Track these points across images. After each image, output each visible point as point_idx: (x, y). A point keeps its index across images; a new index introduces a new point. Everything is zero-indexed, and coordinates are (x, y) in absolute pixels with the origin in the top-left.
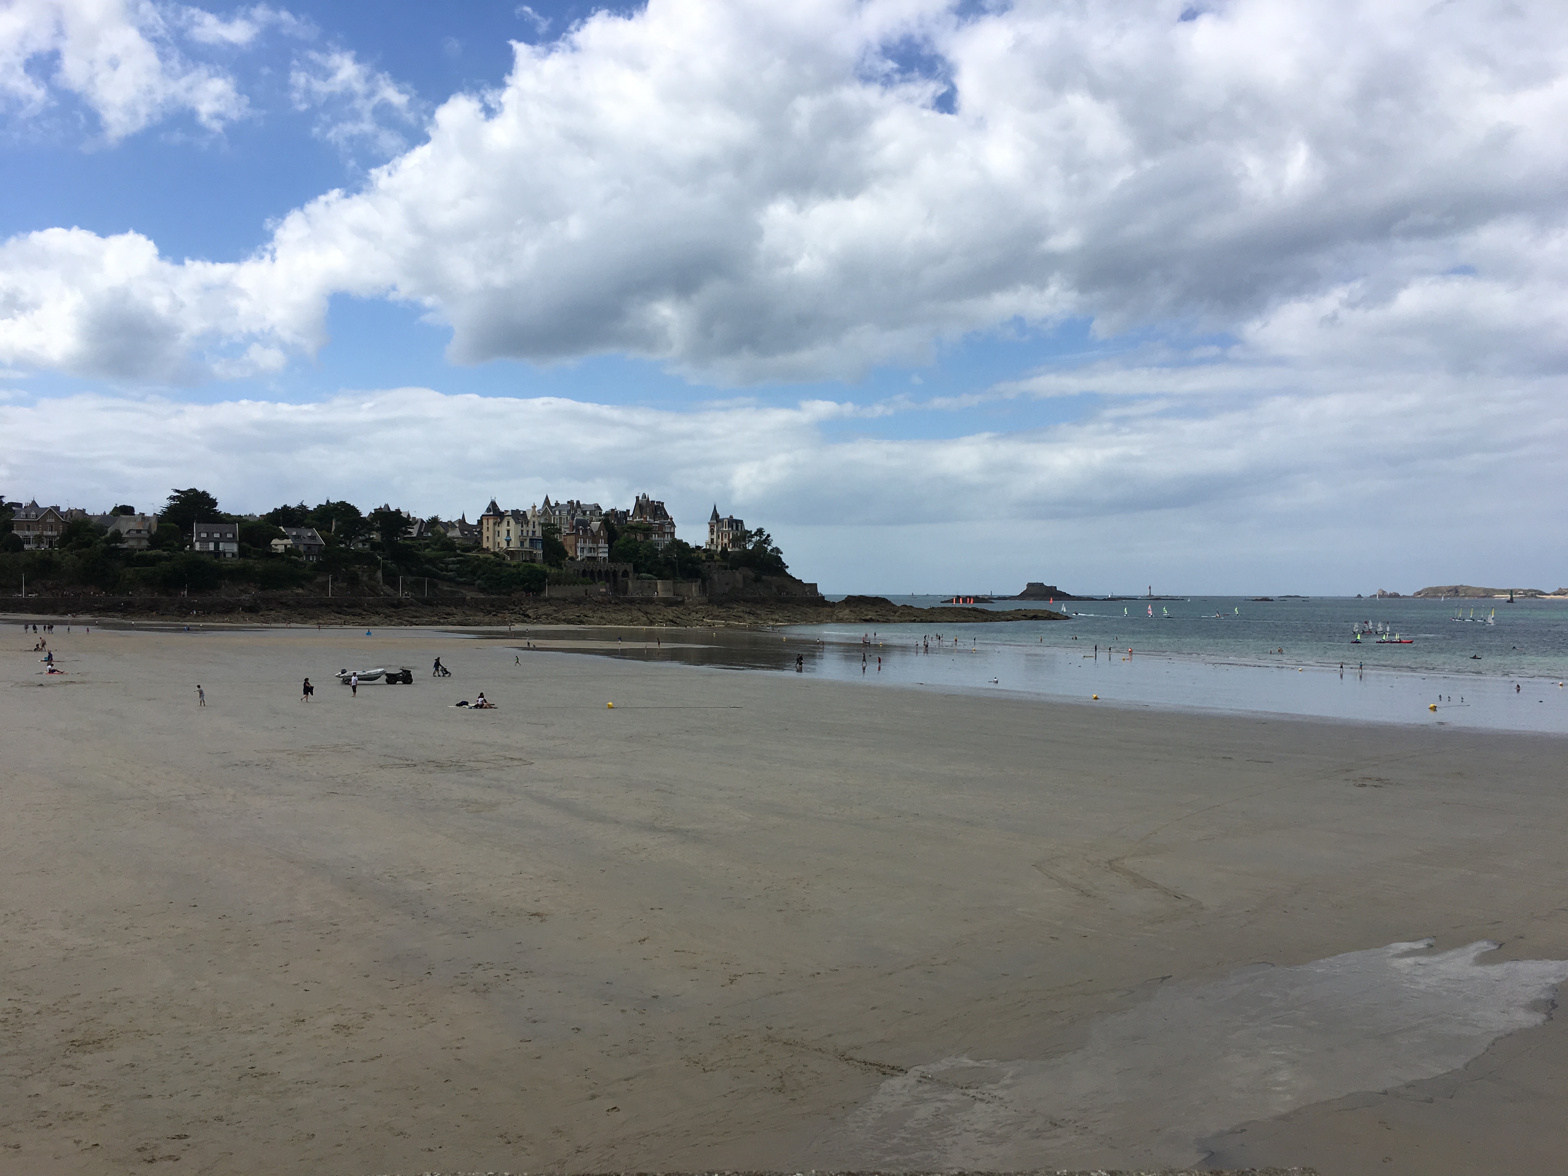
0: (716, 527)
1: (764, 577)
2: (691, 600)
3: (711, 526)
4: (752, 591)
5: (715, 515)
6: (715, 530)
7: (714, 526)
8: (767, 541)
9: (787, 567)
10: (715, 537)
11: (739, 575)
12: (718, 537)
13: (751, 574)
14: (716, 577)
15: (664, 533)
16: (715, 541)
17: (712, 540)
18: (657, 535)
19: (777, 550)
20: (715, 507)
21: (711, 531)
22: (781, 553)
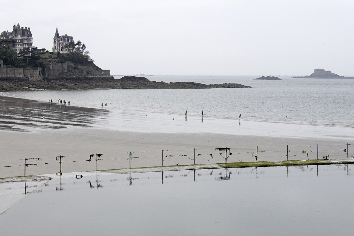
0: (57, 40)
1: (79, 67)
2: (32, 79)
3: (55, 40)
4: (72, 74)
5: (57, 35)
6: (57, 42)
7: (56, 40)
8: (83, 48)
9: (94, 61)
10: (56, 45)
11: (65, 66)
12: (58, 46)
13: (72, 65)
14: (51, 67)
15: (24, 44)
16: (57, 47)
17: (55, 47)
18: (19, 45)
19: (88, 53)
20: (57, 30)
21: (55, 43)
22: (90, 54)
